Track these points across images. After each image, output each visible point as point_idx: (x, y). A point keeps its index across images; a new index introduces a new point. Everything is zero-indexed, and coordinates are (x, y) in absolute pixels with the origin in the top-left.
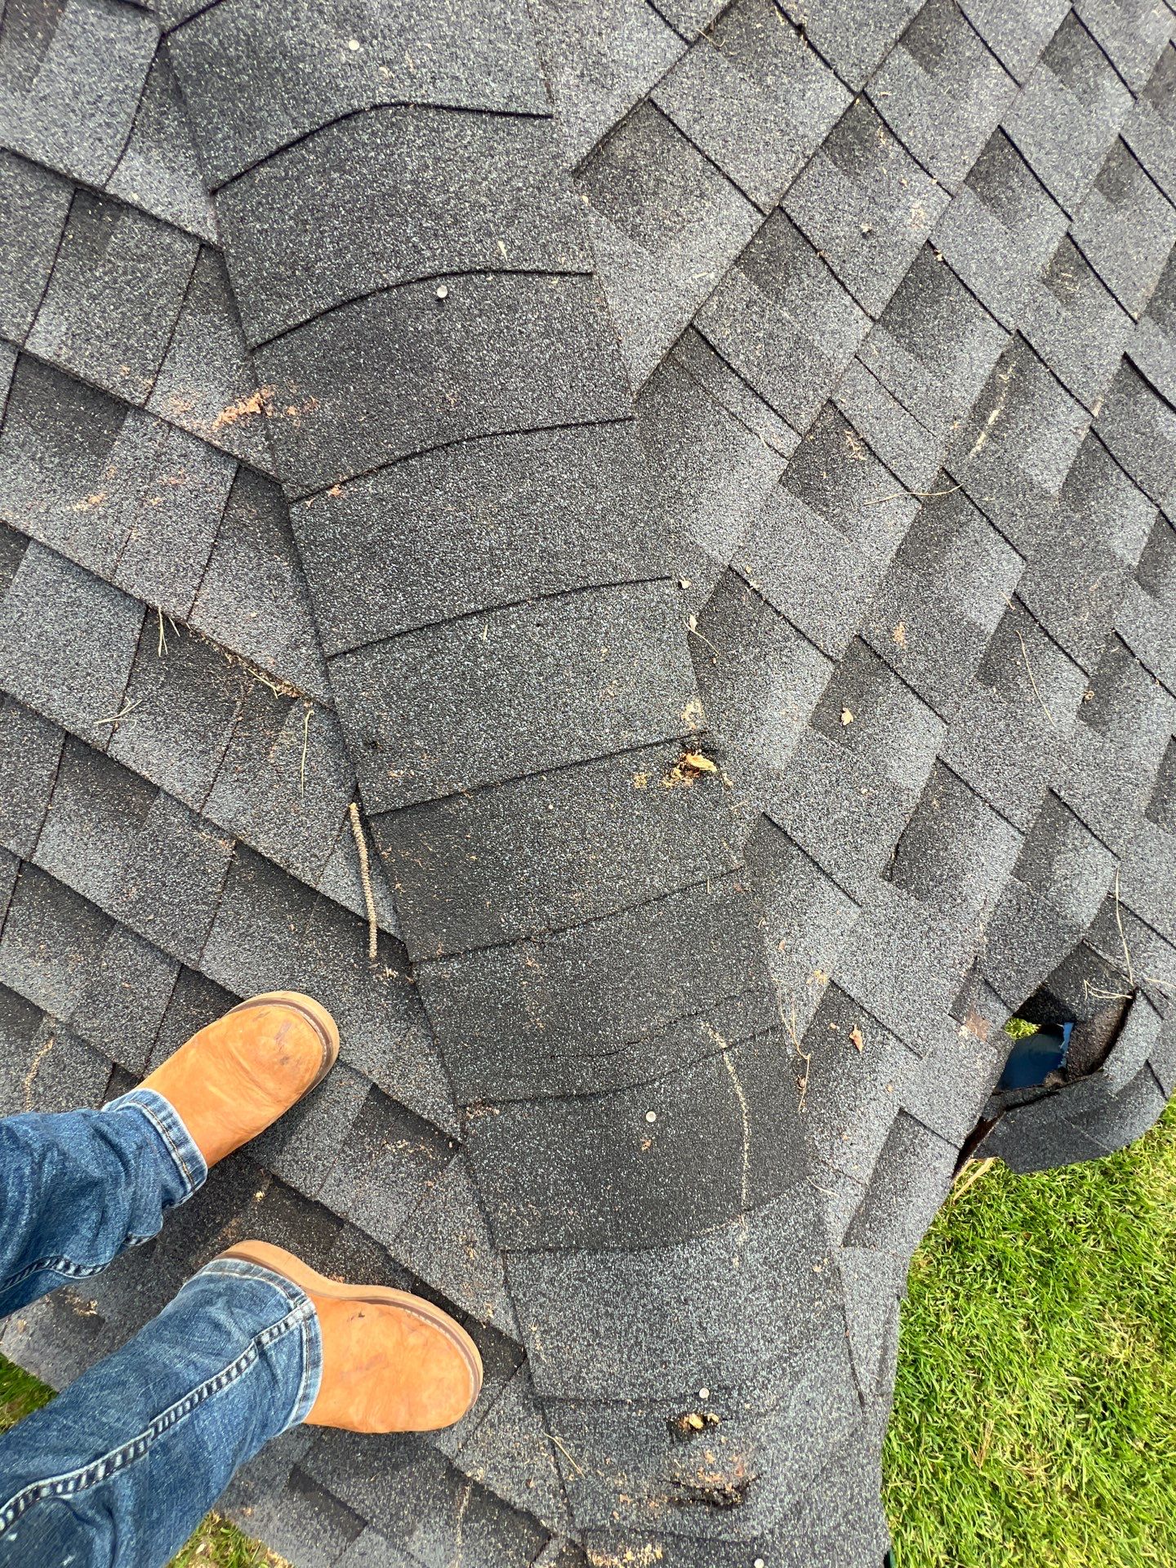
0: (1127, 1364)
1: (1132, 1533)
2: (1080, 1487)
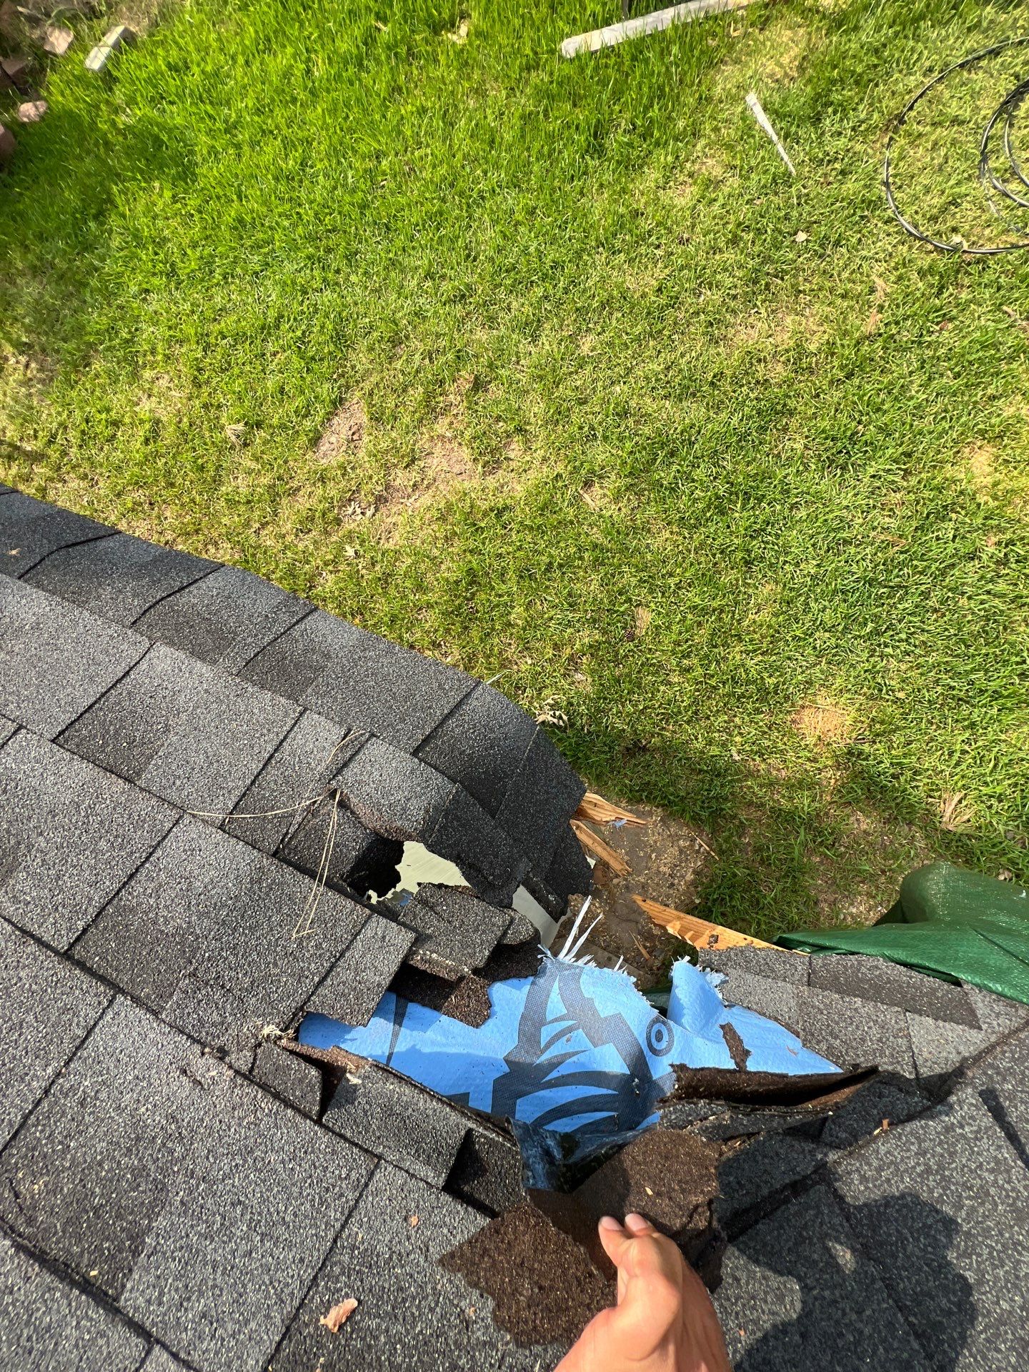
0: (807, 437)
1: (921, 433)
2: (900, 469)
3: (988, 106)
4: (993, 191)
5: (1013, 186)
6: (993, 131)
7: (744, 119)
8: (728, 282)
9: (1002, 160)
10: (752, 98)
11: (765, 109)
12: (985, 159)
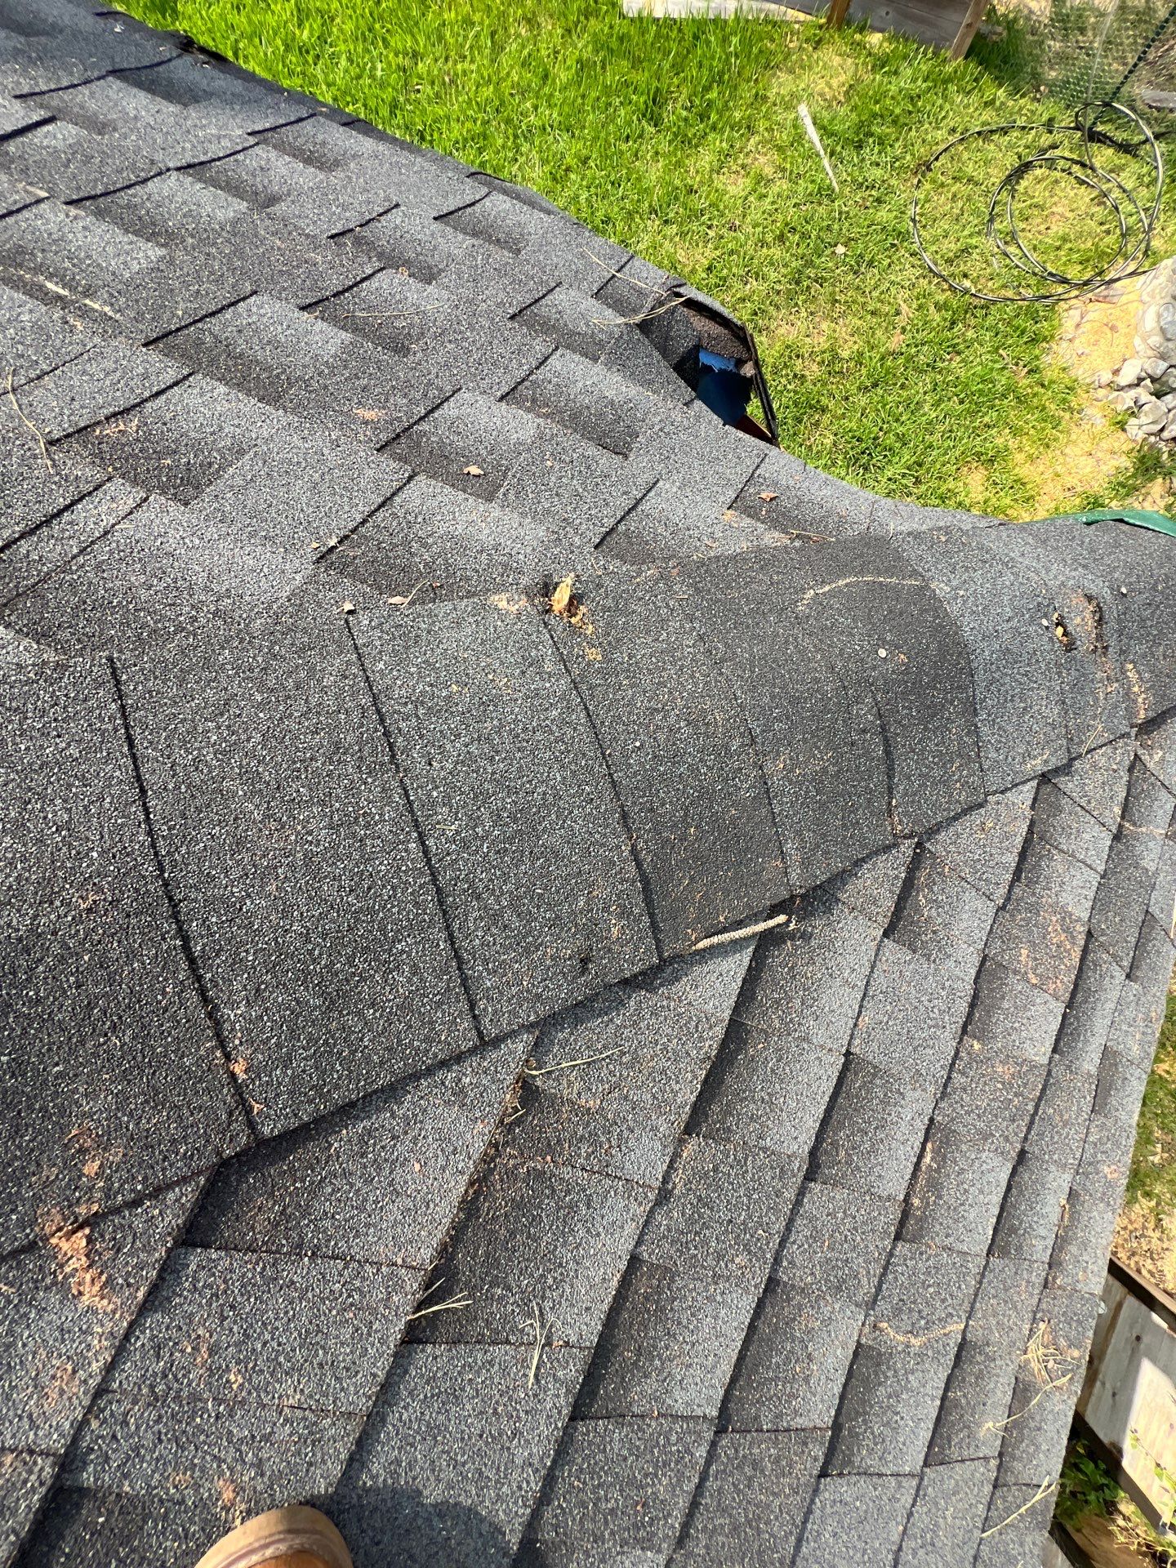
0: (836, 435)
1: (930, 446)
2: (913, 475)
3: (997, 176)
4: (996, 250)
5: (1012, 249)
6: (999, 198)
7: (795, 127)
8: (773, 276)
9: (1005, 224)
10: (803, 109)
11: (815, 124)
12: (991, 221)
